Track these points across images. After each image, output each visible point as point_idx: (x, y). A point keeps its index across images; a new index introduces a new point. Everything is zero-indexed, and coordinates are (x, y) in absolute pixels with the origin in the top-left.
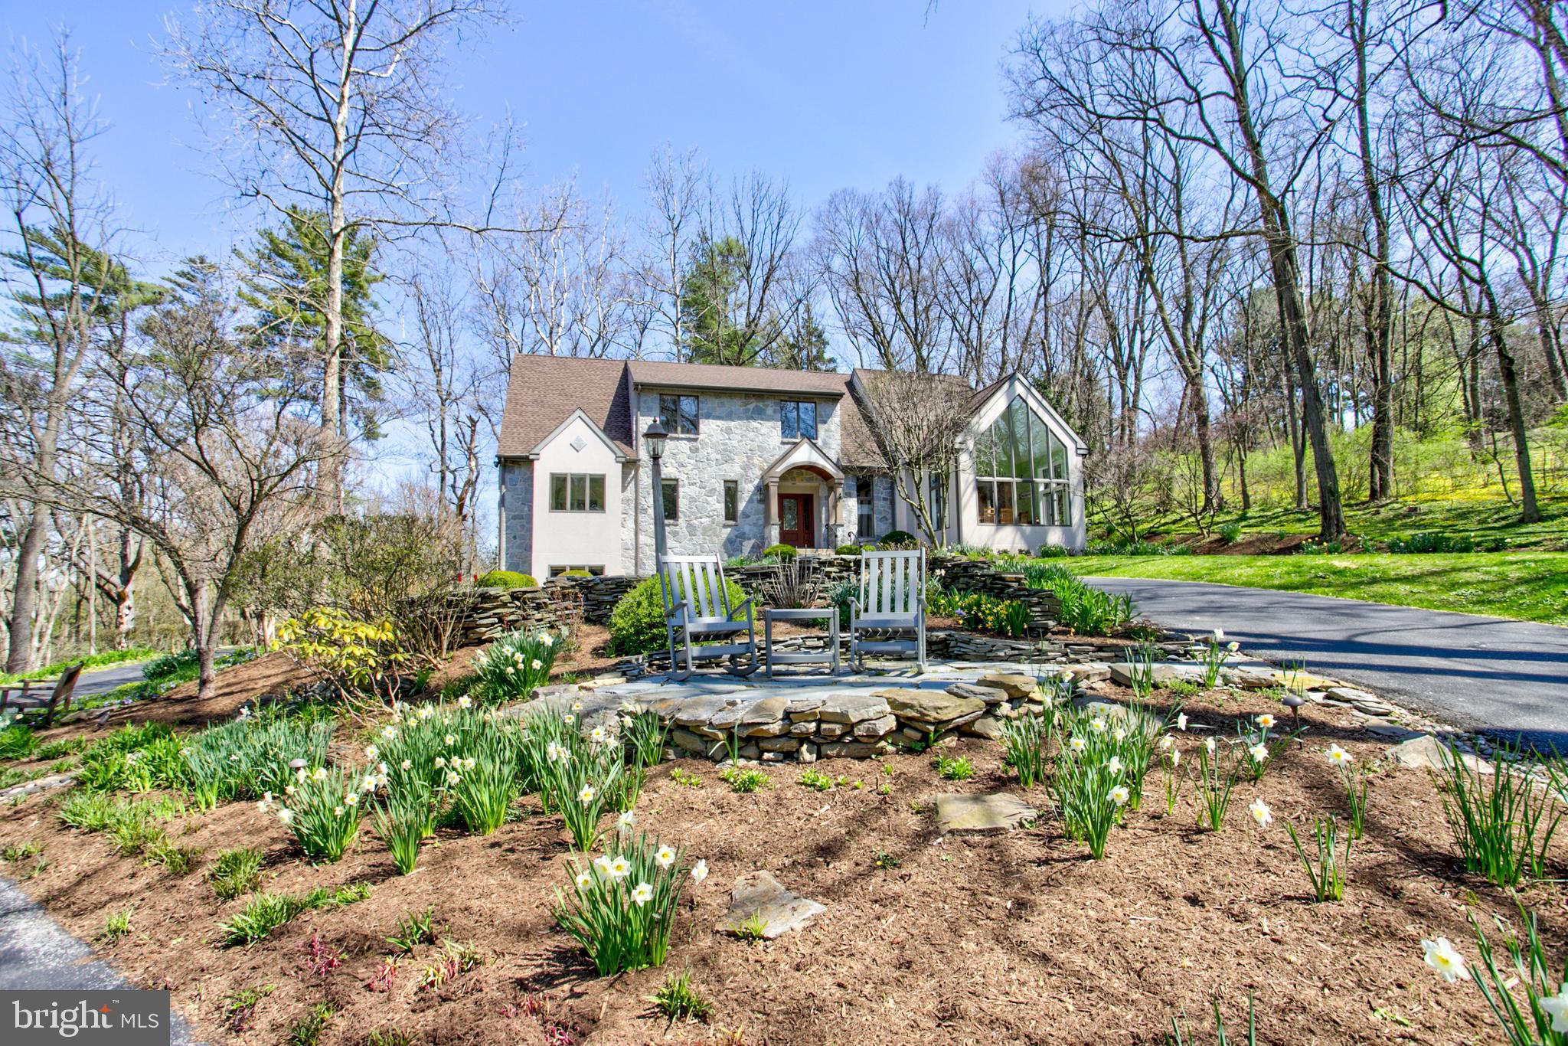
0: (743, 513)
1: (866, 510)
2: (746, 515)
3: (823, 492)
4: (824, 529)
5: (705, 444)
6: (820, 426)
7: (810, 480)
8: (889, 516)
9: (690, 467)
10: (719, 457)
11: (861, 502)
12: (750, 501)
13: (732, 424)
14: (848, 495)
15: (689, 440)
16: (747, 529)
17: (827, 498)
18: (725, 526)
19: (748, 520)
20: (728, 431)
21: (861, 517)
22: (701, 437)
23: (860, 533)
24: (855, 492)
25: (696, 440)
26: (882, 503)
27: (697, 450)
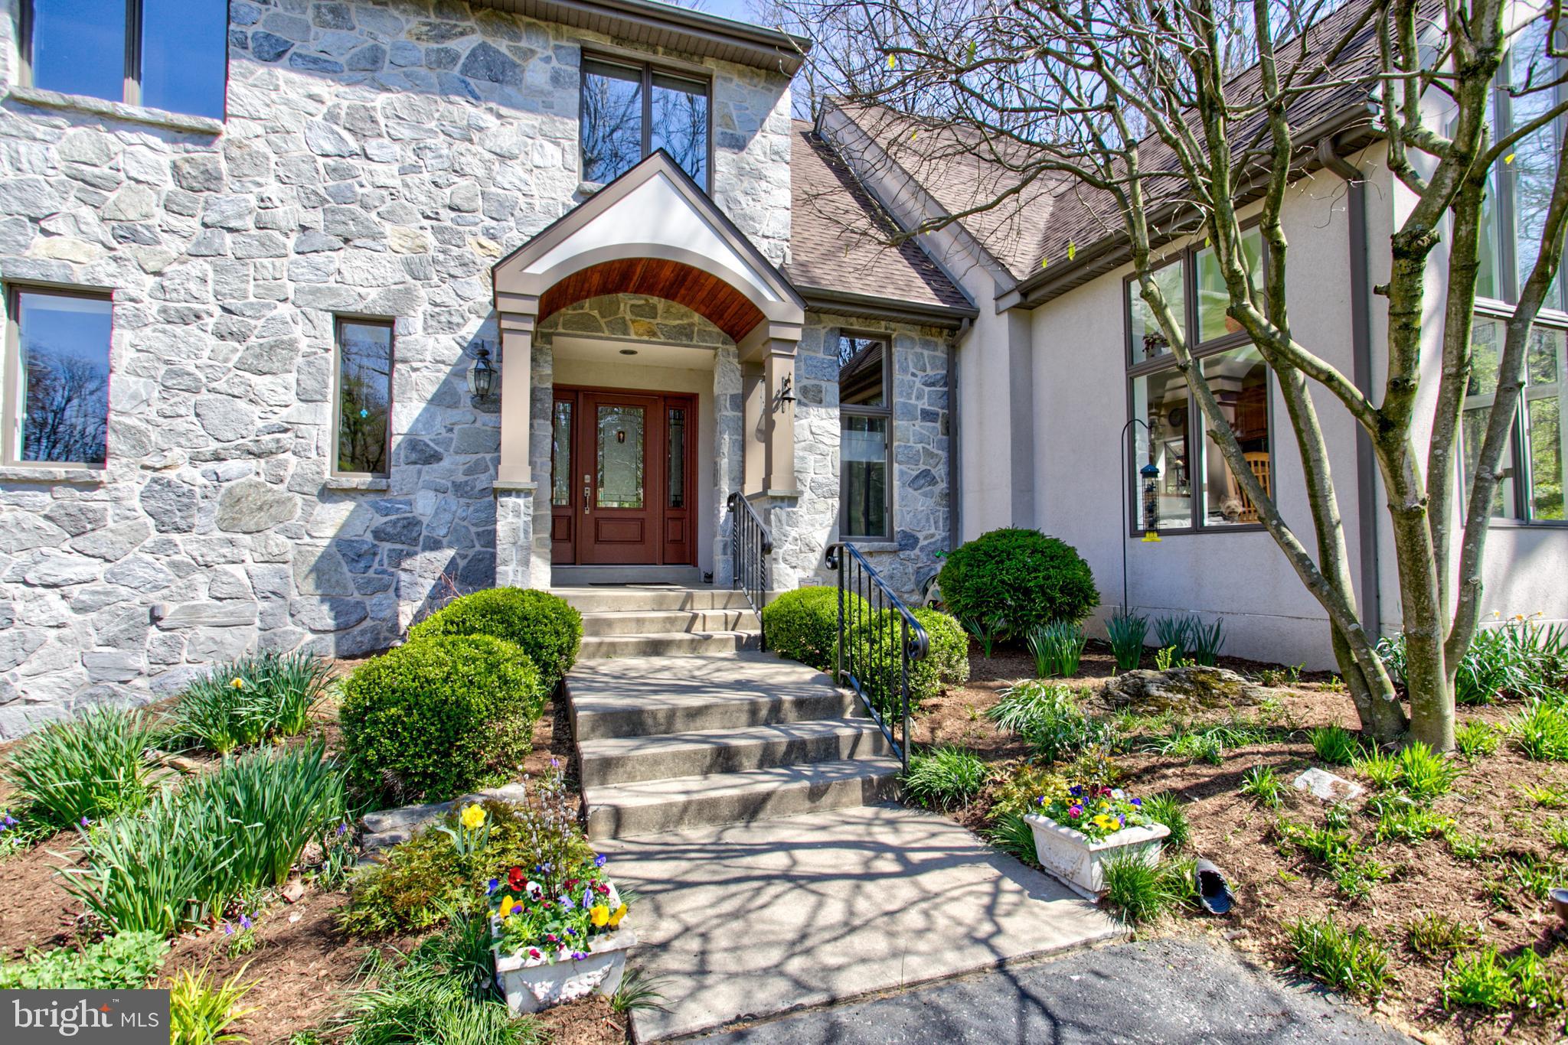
0: (413, 443)
1: (865, 449)
2: (423, 454)
3: (726, 382)
4: (724, 510)
5: (247, 163)
6: (723, 158)
7: (682, 335)
8: (940, 471)
9: (173, 246)
10: (315, 218)
11: (849, 424)
12: (443, 398)
13: (380, 100)
14: (812, 397)
15: (175, 133)
16: (425, 505)
17: (740, 402)
18: (328, 494)
19: (432, 472)
20: (362, 124)
21: (849, 470)
22: (231, 130)
23: (846, 524)
24: (833, 389)
25: (207, 136)
26: (920, 426)
27: (211, 179)
